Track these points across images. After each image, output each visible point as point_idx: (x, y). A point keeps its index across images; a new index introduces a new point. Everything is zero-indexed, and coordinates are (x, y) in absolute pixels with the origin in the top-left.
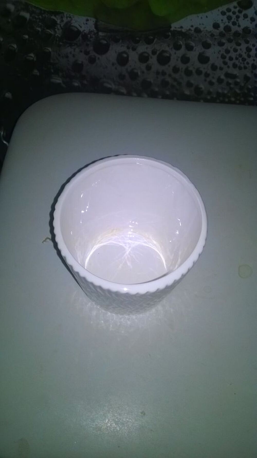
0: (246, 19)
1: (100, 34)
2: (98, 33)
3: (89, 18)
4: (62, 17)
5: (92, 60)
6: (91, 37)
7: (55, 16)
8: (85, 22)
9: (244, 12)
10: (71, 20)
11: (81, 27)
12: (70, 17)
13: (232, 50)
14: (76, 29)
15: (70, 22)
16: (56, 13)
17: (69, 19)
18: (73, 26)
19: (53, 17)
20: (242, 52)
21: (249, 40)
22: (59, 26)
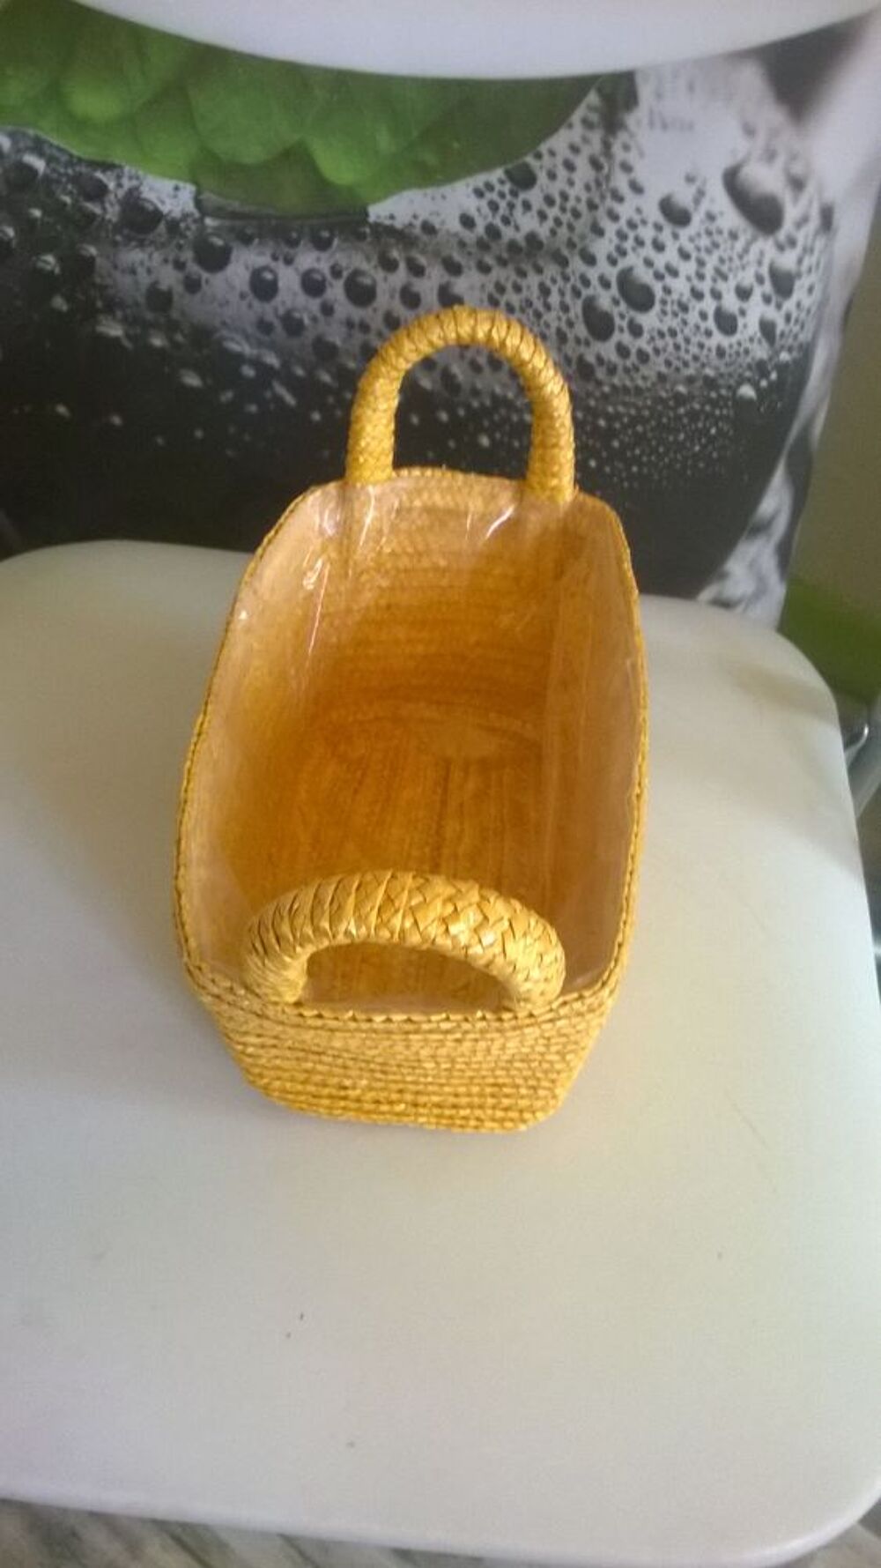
0: (529, 214)
1: (209, 221)
2: (201, 220)
3: (181, 184)
4: (119, 177)
5: (193, 285)
6: (188, 228)
7: (104, 171)
8: (172, 192)
9: (523, 196)
10: (141, 184)
11: (163, 202)
12: (138, 178)
13: (509, 286)
14: (151, 208)
15: (137, 188)
16: (107, 167)
17: (135, 183)
18: (145, 200)
19: (99, 175)
20: (532, 294)
21: (541, 263)
22: (112, 197)
